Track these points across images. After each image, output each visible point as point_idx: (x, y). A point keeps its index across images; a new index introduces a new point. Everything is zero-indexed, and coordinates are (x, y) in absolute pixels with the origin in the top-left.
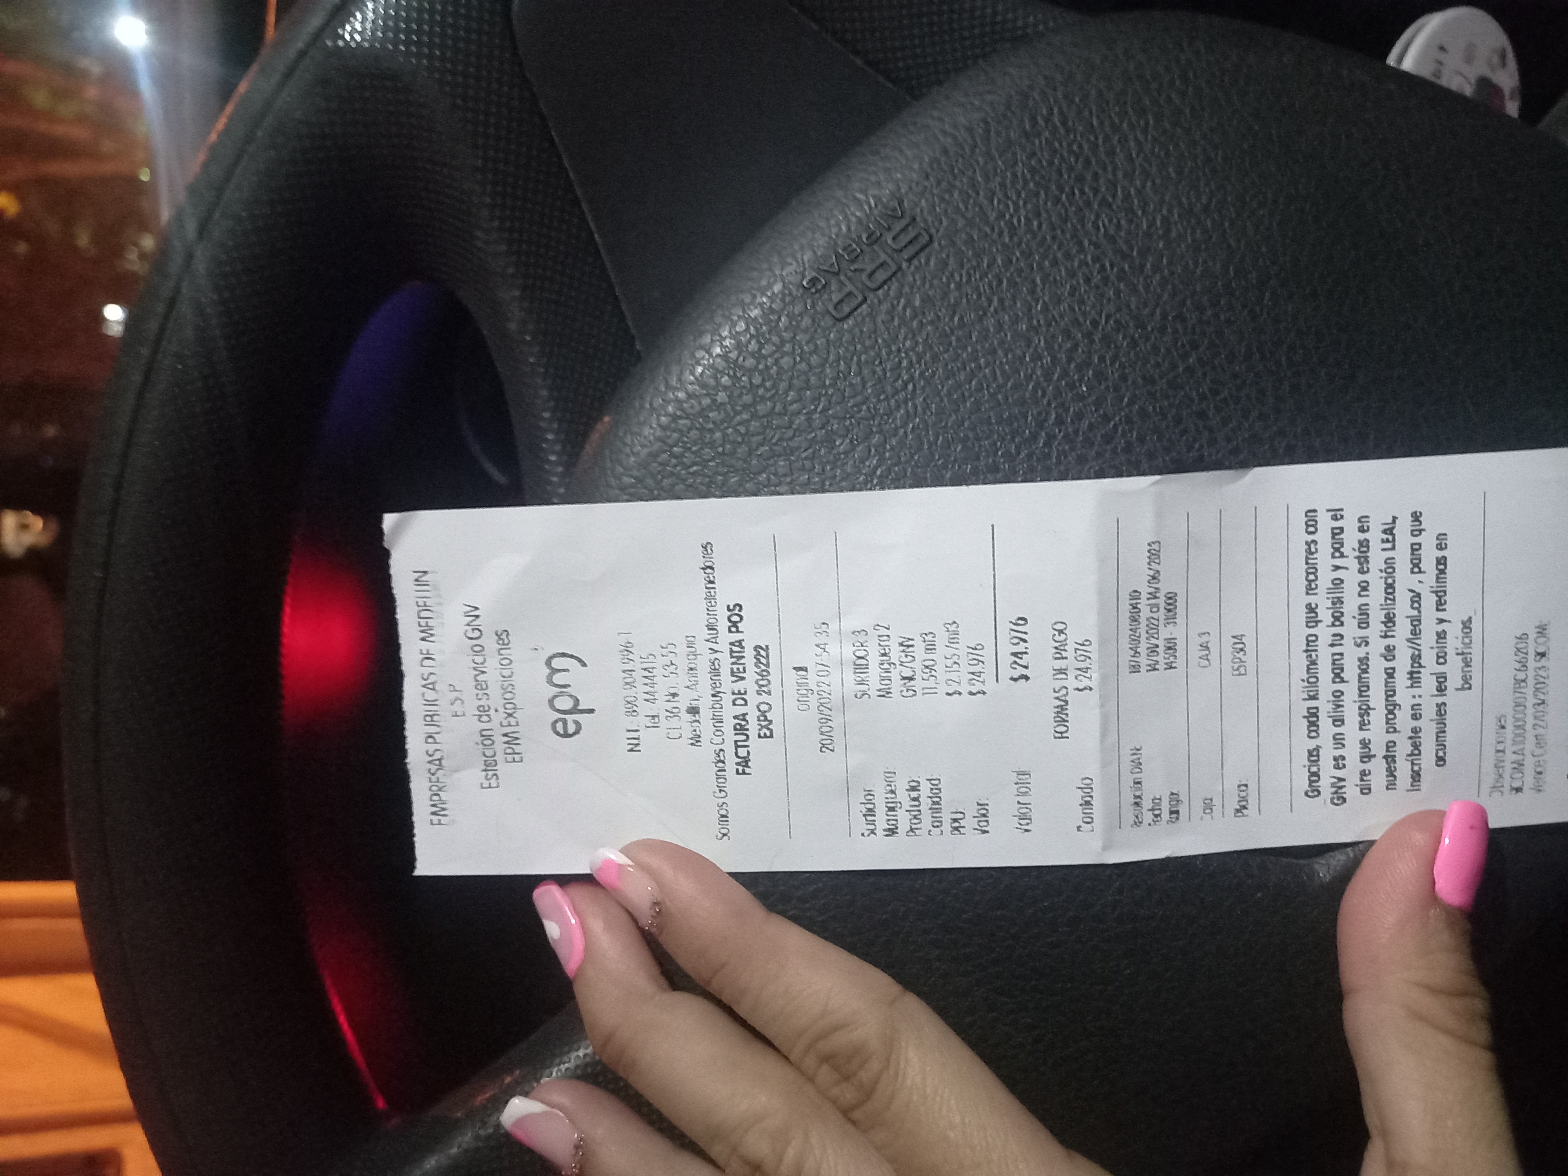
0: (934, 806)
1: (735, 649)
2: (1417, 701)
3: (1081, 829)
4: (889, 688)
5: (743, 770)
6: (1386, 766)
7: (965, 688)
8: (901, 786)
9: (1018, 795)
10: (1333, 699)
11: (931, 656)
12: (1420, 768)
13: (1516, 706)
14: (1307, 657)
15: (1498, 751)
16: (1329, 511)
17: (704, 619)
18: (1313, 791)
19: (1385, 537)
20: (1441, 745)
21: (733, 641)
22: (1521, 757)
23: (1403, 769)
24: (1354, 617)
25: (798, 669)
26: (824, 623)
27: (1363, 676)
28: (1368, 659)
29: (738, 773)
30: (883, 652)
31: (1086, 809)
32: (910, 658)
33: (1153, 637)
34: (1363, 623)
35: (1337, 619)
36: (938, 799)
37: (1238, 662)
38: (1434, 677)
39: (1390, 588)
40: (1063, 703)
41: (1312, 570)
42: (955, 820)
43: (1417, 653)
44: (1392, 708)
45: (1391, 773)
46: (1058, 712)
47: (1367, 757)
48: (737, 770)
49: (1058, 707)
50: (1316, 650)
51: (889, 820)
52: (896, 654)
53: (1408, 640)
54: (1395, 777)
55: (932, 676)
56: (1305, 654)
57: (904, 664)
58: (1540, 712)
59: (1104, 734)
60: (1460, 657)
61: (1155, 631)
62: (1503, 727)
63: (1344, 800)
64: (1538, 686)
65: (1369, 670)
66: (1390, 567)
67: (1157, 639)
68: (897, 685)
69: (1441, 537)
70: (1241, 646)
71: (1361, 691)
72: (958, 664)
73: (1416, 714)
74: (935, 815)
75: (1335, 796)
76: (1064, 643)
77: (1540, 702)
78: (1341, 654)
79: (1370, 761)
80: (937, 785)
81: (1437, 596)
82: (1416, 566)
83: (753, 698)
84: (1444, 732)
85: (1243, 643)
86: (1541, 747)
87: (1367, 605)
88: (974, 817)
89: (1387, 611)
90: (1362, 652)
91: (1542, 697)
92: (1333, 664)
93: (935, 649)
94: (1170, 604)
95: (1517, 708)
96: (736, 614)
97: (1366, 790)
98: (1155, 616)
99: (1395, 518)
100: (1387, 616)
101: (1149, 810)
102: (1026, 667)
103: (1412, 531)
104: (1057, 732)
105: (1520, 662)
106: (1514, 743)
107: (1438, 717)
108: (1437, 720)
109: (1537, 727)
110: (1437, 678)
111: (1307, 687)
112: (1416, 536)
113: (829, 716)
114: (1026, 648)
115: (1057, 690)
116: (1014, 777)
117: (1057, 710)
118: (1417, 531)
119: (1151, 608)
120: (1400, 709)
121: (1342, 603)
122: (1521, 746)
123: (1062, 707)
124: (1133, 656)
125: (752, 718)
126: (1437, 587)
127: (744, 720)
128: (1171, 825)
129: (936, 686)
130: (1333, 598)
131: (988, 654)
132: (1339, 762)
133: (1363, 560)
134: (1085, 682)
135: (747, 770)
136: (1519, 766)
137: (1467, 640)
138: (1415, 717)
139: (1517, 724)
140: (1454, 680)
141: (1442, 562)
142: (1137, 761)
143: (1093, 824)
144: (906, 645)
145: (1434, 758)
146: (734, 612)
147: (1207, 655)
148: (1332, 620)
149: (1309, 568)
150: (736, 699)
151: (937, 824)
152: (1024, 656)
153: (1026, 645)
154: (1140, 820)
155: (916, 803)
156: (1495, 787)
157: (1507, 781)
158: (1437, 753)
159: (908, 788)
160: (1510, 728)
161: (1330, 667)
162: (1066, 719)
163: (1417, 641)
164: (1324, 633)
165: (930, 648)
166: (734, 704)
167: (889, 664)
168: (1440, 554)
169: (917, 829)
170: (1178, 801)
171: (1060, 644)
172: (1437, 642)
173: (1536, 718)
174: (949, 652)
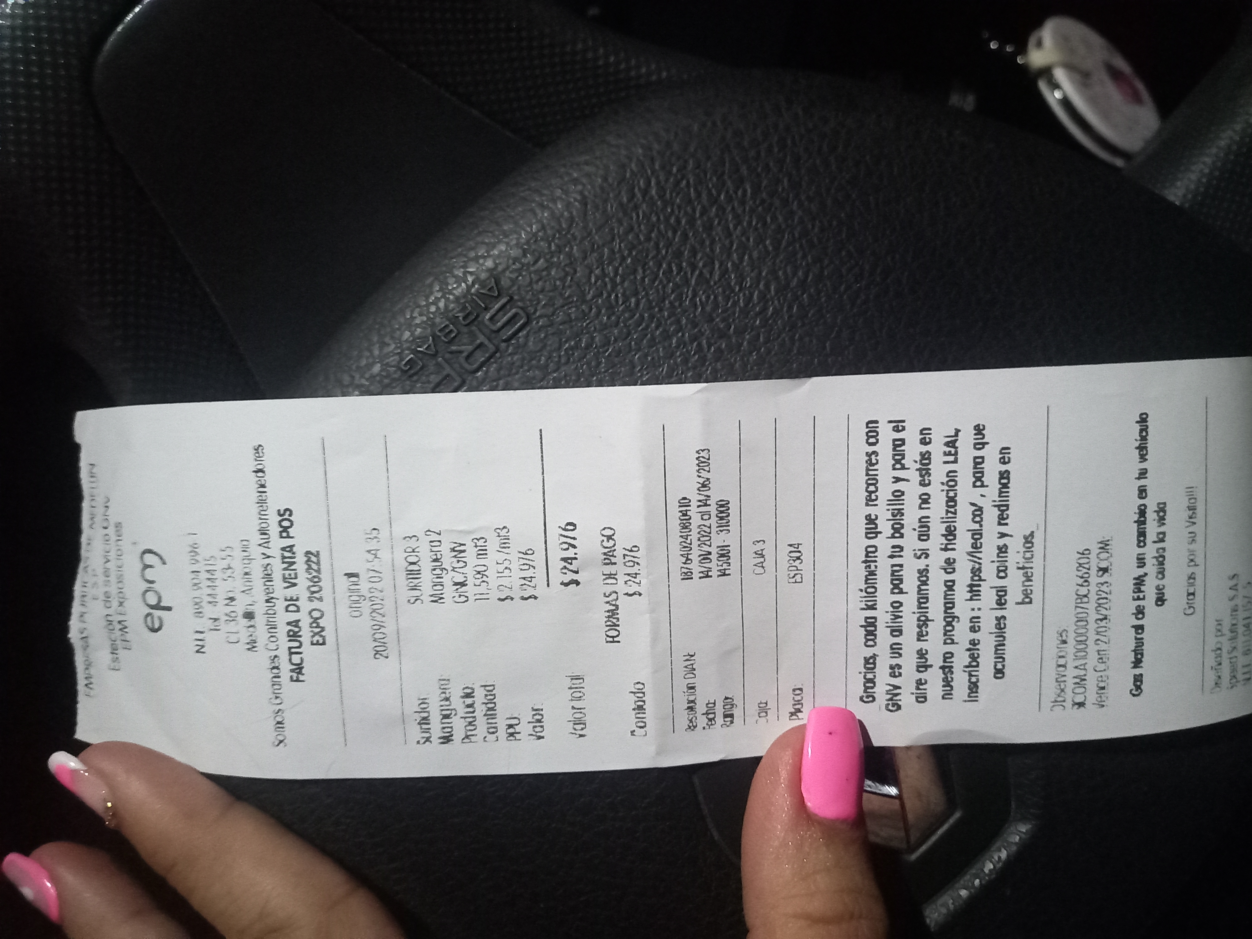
0: (489, 713)
1: (287, 554)
2: (976, 613)
3: (635, 733)
4: (442, 594)
5: (297, 677)
6: (943, 676)
7: (517, 593)
8: (456, 693)
9: (572, 700)
10: (892, 609)
11: (482, 562)
12: (978, 681)
13: (1078, 621)
14: (866, 568)
15: (1060, 666)
16: (890, 422)
17: (255, 524)
18: (867, 697)
19: (948, 449)
20: (1000, 657)
21: (285, 546)
22: (1082, 673)
23: (960, 680)
24: (915, 530)
25: (350, 575)
26: (374, 529)
27: (923, 587)
28: (928, 571)
29: (292, 679)
30: (435, 557)
31: (639, 713)
32: (462, 564)
33: (705, 544)
34: (924, 536)
35: (896, 530)
36: (493, 705)
37: (794, 570)
38: (994, 590)
39: (951, 501)
40: (614, 608)
41: (872, 481)
42: (510, 726)
43: (977, 566)
44: (950, 620)
45: (947, 683)
46: (609, 617)
47: (923, 667)
48: (291, 677)
49: (608, 611)
50: (876, 561)
51: (444, 728)
52: (448, 560)
53: (969, 554)
54: (952, 687)
55: (483, 581)
56: (864, 565)
57: (455, 570)
58: (1101, 627)
59: (655, 640)
60: (1022, 571)
61: (708, 538)
62: (1064, 642)
63: (899, 708)
64: (1101, 601)
65: (928, 582)
66: (952, 479)
67: (710, 546)
68: (449, 591)
69: (1005, 450)
70: (798, 554)
71: (920, 603)
72: (509, 569)
73: (974, 626)
74: (490, 721)
75: (890, 702)
76: (613, 549)
77: (1101, 617)
78: (901, 566)
79: (926, 670)
80: (491, 691)
81: (999, 510)
82: (979, 479)
83: (305, 605)
84: (1004, 645)
85: (799, 552)
86: (1103, 663)
87: (928, 517)
88: (529, 722)
89: (948, 524)
90: (922, 564)
91: (1104, 612)
92: (892, 575)
93: (486, 554)
94: (722, 512)
95: (1079, 623)
96: (286, 519)
97: (922, 699)
98: (707, 523)
99: (957, 431)
100: (948, 529)
101: (703, 714)
102: (577, 572)
103: (975, 444)
104: (608, 636)
105: (1082, 577)
106: (1077, 658)
107: (997, 631)
108: (995, 633)
109: (1099, 642)
110: (998, 591)
111: (865, 597)
112: (979, 449)
113: (382, 622)
114: (576, 554)
115: (607, 595)
116: (568, 682)
117: (608, 614)
118: (980, 445)
119: (702, 515)
120: (958, 621)
121: (903, 515)
122: (1083, 662)
123: (613, 613)
124: (685, 563)
125: (305, 623)
126: (1000, 501)
127: (296, 626)
128: (726, 729)
129: (488, 592)
130: (893, 509)
131: (539, 559)
132: (895, 671)
133: (924, 471)
134: (634, 588)
135: (301, 678)
136: (1081, 681)
137: (1028, 555)
138: (973, 630)
139: (1079, 639)
140: (1014, 594)
141: (1004, 476)
142: (691, 667)
143: (645, 729)
144: (458, 551)
145: (993, 671)
146: (285, 517)
147: (762, 563)
148: (892, 531)
149: (869, 479)
150: (289, 605)
151: (493, 730)
152: (574, 561)
153: (575, 551)
154: (695, 724)
155: (471, 710)
156: (1056, 701)
157: (1069, 695)
158: (995, 666)
159: (463, 695)
160: (1071, 641)
161: (889, 578)
162: (617, 623)
163: (978, 555)
164: (884, 544)
165: (482, 553)
166: (287, 611)
167: (442, 570)
168: (1004, 468)
169: (473, 735)
170: (733, 705)
171: (609, 550)
172: (998, 556)
173: (1098, 633)
174: (501, 557)
